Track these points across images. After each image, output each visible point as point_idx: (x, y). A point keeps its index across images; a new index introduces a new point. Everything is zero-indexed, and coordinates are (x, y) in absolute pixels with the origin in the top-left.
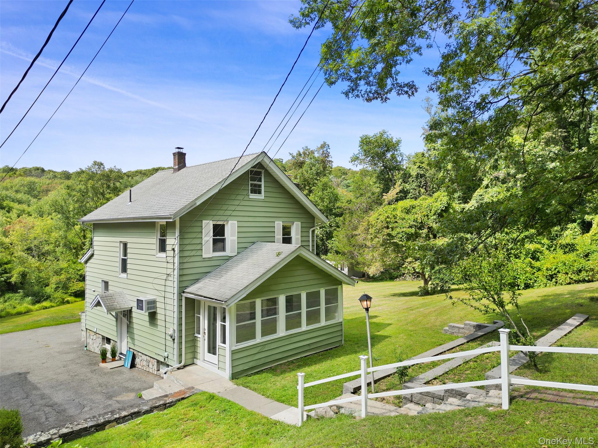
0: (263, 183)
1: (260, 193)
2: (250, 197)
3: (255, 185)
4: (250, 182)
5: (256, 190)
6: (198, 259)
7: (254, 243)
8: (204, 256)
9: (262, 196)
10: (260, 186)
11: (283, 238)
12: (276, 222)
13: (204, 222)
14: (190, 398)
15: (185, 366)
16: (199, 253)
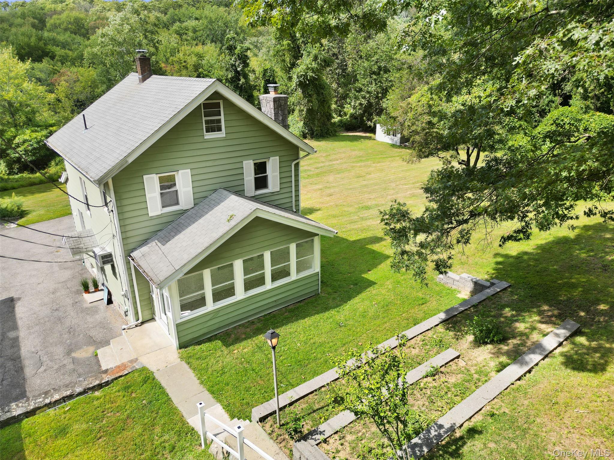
0: (222, 117)
1: (219, 129)
2: (205, 138)
3: (212, 121)
4: (204, 119)
5: (214, 127)
6: (145, 218)
7: (215, 190)
8: (150, 215)
9: (222, 134)
10: (219, 121)
11: (256, 178)
12: (244, 162)
13: (145, 177)
14: (127, 376)
15: (142, 323)
16: (143, 212)
